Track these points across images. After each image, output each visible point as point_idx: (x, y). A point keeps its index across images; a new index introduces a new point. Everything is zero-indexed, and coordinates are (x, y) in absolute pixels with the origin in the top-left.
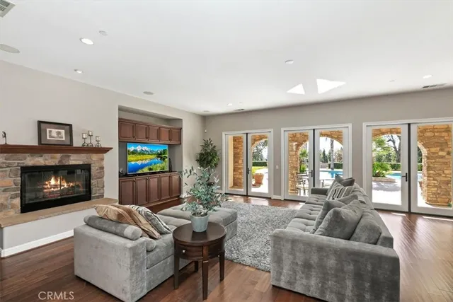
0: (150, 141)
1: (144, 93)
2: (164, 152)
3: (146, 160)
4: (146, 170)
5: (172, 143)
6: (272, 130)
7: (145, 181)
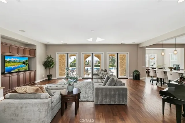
0: (20, 55)
1: (20, 30)
2: (27, 61)
3: (17, 65)
4: (16, 70)
5: (31, 56)
6: (78, 53)
7: (16, 76)
